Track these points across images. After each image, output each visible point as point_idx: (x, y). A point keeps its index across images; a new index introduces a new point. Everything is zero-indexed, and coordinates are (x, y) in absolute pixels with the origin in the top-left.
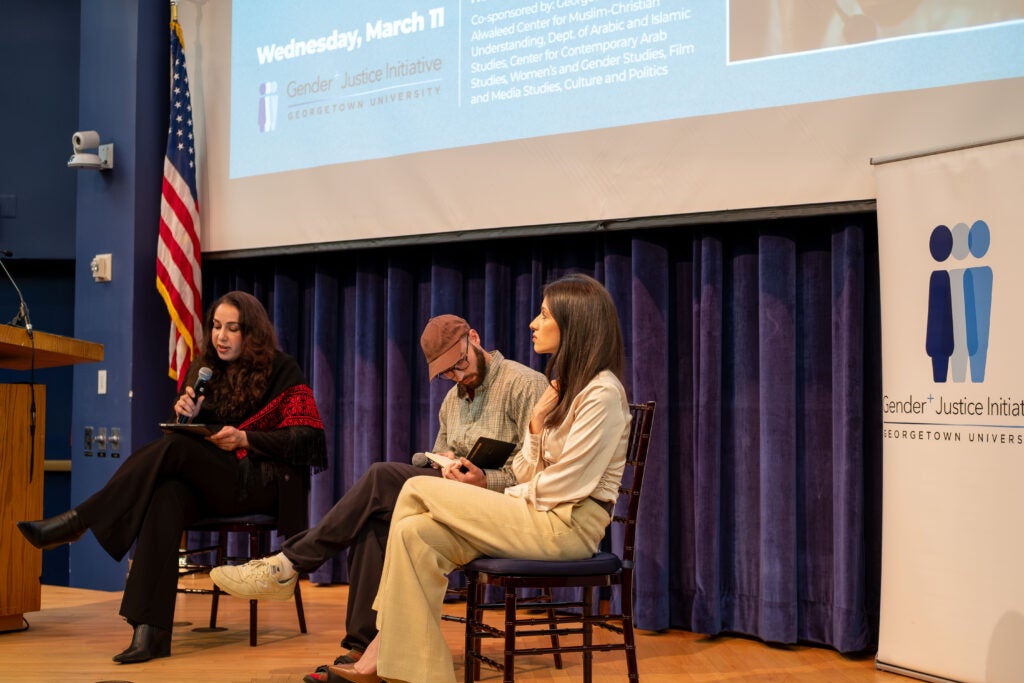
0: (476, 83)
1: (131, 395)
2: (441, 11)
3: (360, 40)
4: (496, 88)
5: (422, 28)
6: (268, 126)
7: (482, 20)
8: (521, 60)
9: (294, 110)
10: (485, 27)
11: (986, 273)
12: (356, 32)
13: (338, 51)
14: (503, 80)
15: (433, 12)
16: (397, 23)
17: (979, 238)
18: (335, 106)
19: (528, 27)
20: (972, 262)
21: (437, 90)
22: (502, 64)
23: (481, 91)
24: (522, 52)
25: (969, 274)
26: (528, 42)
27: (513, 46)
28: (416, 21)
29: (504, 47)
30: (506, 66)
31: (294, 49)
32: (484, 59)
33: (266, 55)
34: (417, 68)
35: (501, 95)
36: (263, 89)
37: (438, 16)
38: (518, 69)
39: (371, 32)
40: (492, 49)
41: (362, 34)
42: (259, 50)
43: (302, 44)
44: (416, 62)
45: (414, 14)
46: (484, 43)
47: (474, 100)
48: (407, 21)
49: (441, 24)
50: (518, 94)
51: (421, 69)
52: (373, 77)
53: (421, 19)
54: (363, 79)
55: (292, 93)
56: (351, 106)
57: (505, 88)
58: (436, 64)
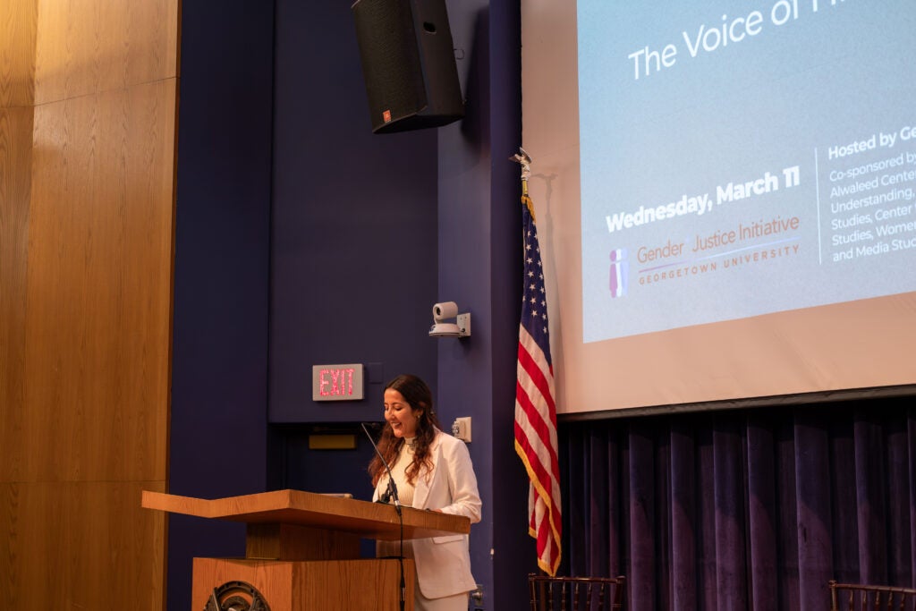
0: (838, 240)
1: (492, 552)
2: (796, 170)
3: (710, 203)
4: (860, 244)
5: (776, 187)
6: (619, 290)
7: (841, 176)
8: (886, 214)
9: (645, 275)
10: (846, 182)
12: (706, 196)
13: (689, 215)
14: (868, 235)
15: (787, 172)
16: (749, 185)
18: (686, 269)
19: (893, 180)
21: (796, 248)
22: (867, 219)
23: (845, 248)
24: (888, 205)
26: (893, 195)
27: (878, 200)
28: (769, 181)
29: (868, 201)
30: (870, 221)
31: (643, 216)
32: (846, 215)
33: (615, 223)
34: (772, 227)
35: (867, 251)
36: (613, 256)
37: (793, 175)
38: (885, 223)
39: (721, 195)
40: (854, 204)
41: (713, 197)
42: (608, 218)
43: (651, 211)
44: (771, 222)
45: (767, 175)
46: (845, 199)
47: (837, 257)
48: (760, 182)
49: (797, 182)
50: (886, 249)
51: (777, 229)
52: (726, 239)
53: (775, 179)
54: (716, 241)
55: (643, 258)
56: (704, 268)
57: (869, 243)
58: (793, 223)
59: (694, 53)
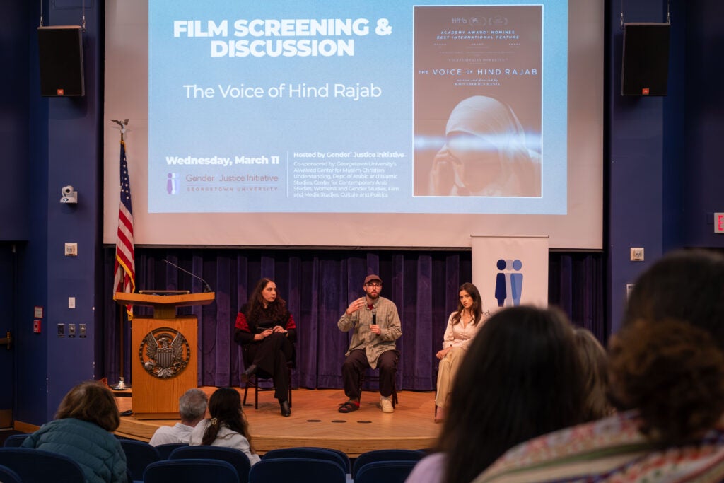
0: (296, 189)
1: (94, 309)
2: (278, 158)
3: (231, 163)
4: (307, 192)
5: (267, 162)
6: (173, 192)
7: (299, 164)
8: (320, 183)
9: (191, 187)
10: (301, 167)
11: (521, 276)
12: (229, 159)
13: (217, 166)
14: (310, 189)
15: (273, 158)
16: (253, 159)
17: (517, 265)
18: (216, 188)
19: (322, 170)
20: (514, 271)
21: (276, 189)
22: (310, 183)
23: (300, 192)
24: (320, 180)
25: (512, 276)
26: (322, 176)
27: (315, 177)
28: (263, 160)
29: (311, 177)
30: (311, 184)
31: (189, 161)
32: (301, 180)
33: (170, 161)
34: (264, 178)
35: (309, 195)
36: (170, 175)
37: (276, 159)
38: (318, 186)
39: (237, 160)
40: (304, 176)
41: (233, 160)
42: (167, 158)
43: (196, 159)
44: (263, 176)
45: (263, 157)
46: (301, 173)
47: (295, 195)
48: (260, 159)
49: (278, 162)
50: (318, 195)
51: (267, 179)
52: (239, 179)
53: (267, 159)
54: (233, 179)
55: (189, 179)
56: (226, 189)
57: (310, 192)
58: (276, 179)
59: (225, 96)
